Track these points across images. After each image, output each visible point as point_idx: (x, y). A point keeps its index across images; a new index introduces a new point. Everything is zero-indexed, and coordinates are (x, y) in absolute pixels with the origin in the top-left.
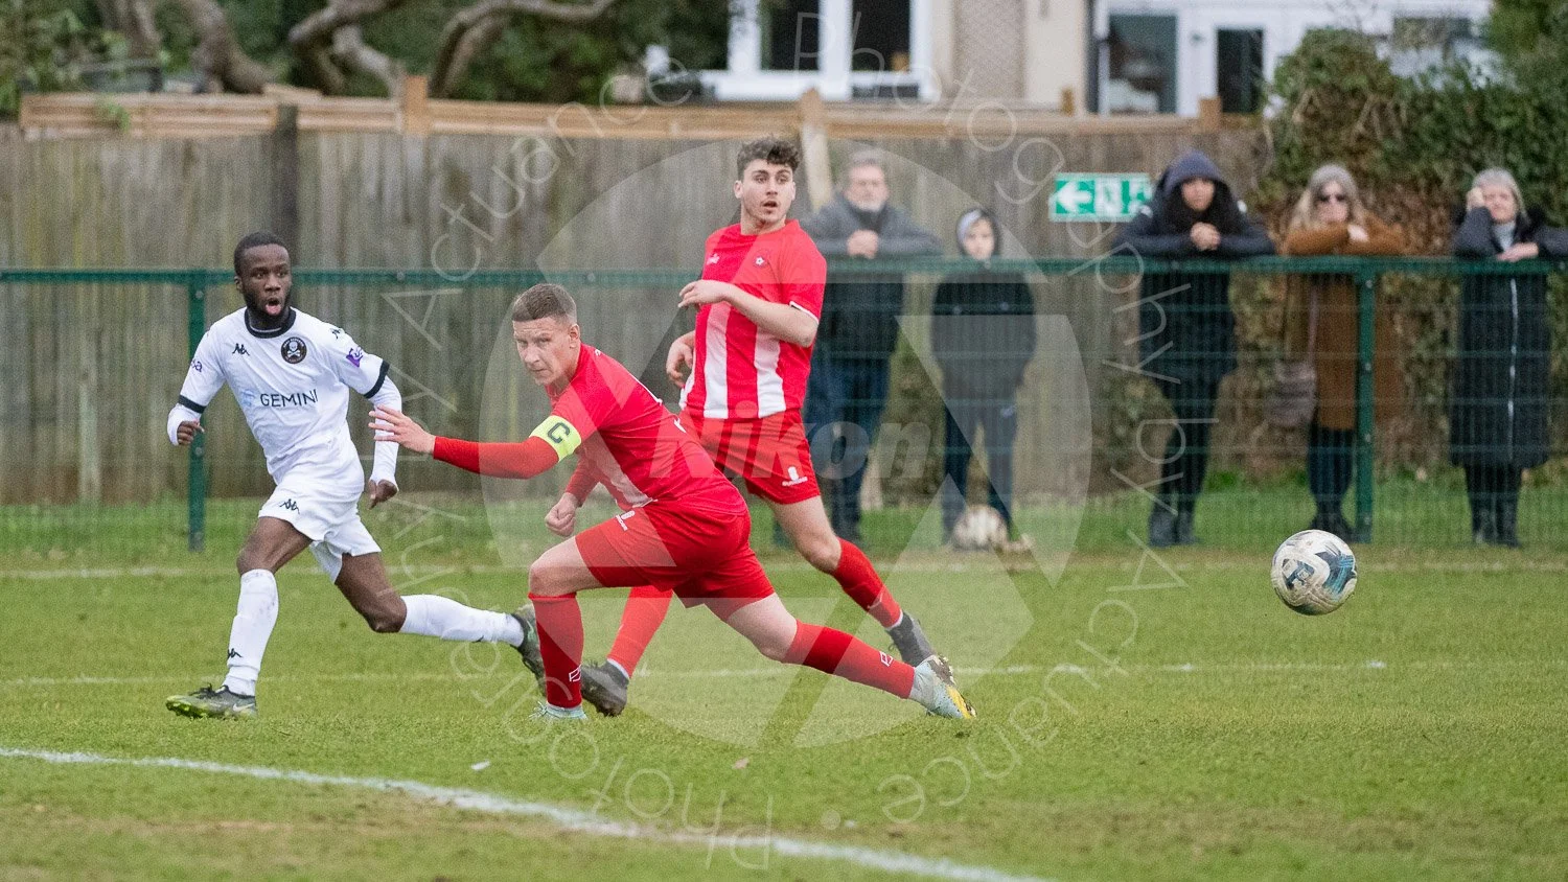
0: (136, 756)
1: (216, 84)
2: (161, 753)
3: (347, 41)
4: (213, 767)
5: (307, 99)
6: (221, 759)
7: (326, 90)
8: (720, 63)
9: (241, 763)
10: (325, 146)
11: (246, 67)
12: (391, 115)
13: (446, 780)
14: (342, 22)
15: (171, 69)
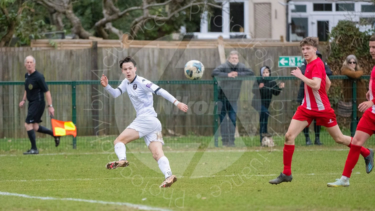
0: (61, 198)
1: (77, 37)
2: (67, 197)
3: (109, 26)
4: (80, 200)
5: (99, 40)
6: (82, 198)
7: (104, 38)
8: (198, 30)
9: (87, 199)
10: (104, 51)
11: (85, 33)
12: (120, 44)
13: (136, 203)
14: (108, 21)
15: (67, 34)
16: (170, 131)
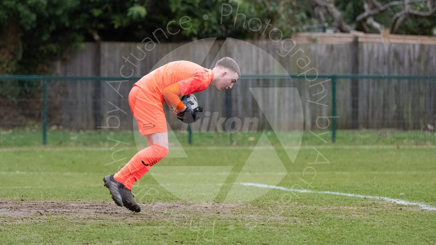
0: (319, 191)
1: (338, 30)
2: (325, 190)
3: (370, 21)
4: (338, 193)
5: (360, 34)
6: (339, 191)
7: (365, 32)
9: (345, 193)
10: (365, 46)
11: (346, 27)
12: (380, 38)
13: (393, 197)
14: (369, 16)
15: (328, 27)
16: (429, 127)
